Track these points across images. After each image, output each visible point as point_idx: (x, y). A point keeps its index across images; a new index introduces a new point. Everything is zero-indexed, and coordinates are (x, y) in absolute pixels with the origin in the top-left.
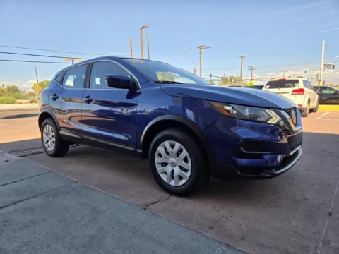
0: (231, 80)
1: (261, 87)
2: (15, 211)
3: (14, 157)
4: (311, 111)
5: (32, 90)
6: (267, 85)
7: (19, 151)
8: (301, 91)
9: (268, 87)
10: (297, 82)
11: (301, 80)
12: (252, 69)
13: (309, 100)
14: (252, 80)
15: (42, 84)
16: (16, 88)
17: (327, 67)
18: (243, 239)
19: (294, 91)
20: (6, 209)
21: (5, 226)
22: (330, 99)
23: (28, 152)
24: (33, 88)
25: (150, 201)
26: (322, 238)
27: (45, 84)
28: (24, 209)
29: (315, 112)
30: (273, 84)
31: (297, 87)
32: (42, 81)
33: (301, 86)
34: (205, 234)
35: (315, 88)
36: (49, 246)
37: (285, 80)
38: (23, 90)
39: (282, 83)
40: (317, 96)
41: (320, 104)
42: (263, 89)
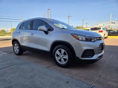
0: (79, 28)
1: (89, 30)
2: (8, 69)
3: (6, 53)
4: (105, 38)
5: (10, 31)
6: (91, 29)
7: (7, 52)
8: (102, 31)
9: (91, 30)
10: (100, 28)
11: (102, 28)
12: (87, 24)
13: (104, 34)
14: (87, 27)
15: (14, 29)
16: (4, 30)
17: (112, 23)
18: (76, 75)
19: (99, 31)
20: (5, 69)
21: (5, 73)
22: (112, 34)
23: (10, 52)
24: (11, 31)
25: (49, 66)
26: (99, 75)
27: (15, 29)
28: (11, 68)
29: (107, 38)
30: (92, 29)
31: (100, 30)
32: (14, 28)
33: (102, 30)
34: (65, 74)
35: (107, 31)
36: (19, 78)
37: (96, 28)
38: (7, 31)
39: (95, 29)
40: (107, 33)
41: (108, 36)
42: (89, 31)
